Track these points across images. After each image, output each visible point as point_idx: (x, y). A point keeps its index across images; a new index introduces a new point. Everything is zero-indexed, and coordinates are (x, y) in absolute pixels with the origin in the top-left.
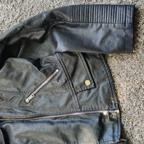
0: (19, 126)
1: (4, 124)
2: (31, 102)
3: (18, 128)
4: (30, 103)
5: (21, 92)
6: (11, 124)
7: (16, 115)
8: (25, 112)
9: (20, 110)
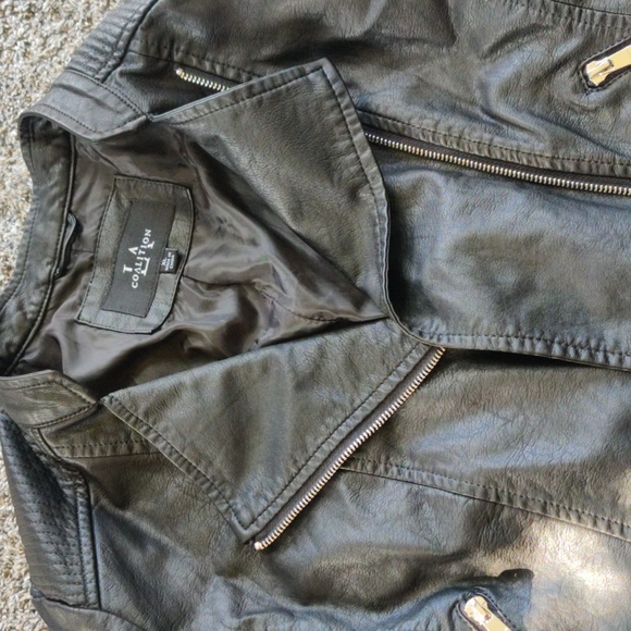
0: (497, 199)
1: (404, 171)
2: (615, 85)
3: (489, 205)
4: (607, 92)
5: (581, 12)
6: (452, 179)
7: (497, 140)
8: (561, 132)
9: (532, 113)
